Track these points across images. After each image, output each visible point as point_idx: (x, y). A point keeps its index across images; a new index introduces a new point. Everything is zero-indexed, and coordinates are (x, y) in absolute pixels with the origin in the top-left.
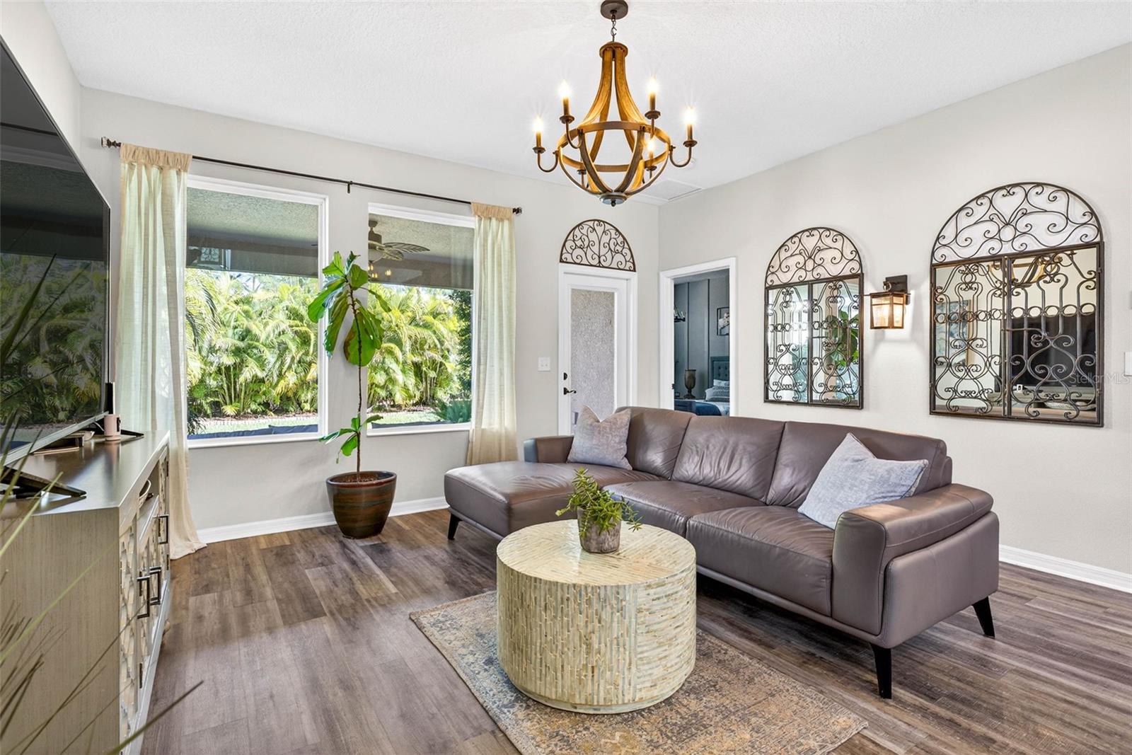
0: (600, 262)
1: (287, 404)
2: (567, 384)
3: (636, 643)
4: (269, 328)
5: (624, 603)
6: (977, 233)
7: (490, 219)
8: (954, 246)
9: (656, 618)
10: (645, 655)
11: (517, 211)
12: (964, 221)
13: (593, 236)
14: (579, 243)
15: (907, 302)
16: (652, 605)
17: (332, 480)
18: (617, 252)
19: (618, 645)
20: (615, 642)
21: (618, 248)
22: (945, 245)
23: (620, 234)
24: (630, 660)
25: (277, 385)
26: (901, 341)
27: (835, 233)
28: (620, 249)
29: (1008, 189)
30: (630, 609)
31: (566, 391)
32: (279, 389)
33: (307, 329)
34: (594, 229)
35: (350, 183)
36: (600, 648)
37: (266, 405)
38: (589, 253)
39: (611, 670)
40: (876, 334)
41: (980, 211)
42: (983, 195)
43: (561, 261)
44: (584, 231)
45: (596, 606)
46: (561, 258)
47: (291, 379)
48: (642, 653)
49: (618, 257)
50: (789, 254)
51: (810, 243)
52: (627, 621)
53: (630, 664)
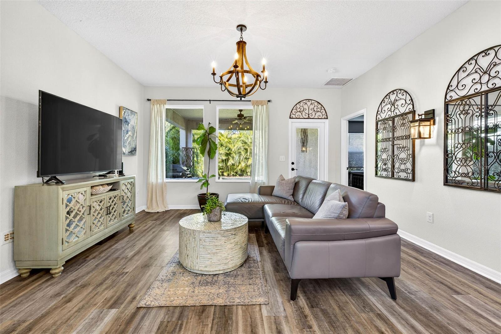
0: (309, 116)
1: (243, 173)
2: (294, 166)
3: (199, 251)
4: (235, 147)
5: (195, 236)
6: (468, 82)
7: (258, 106)
8: (457, 91)
9: (207, 244)
10: (203, 255)
11: (269, 101)
12: (462, 75)
13: (306, 107)
14: (298, 110)
15: (434, 124)
16: (205, 239)
17: (199, 195)
18: (318, 112)
19: (194, 249)
20: (193, 248)
21: (318, 109)
22: (452, 90)
23: (320, 104)
24: (197, 255)
25: (238, 166)
26: (431, 145)
27: (403, 91)
28: (319, 110)
29: (485, 52)
30: (198, 239)
31: (293, 169)
32: (239, 167)
33: (248, 147)
34: (306, 103)
35: (210, 100)
36: (189, 249)
37: (236, 173)
38: (304, 113)
39: (192, 257)
40: (421, 142)
41: (470, 68)
42: (472, 59)
43: (290, 118)
44: (301, 105)
45: (188, 235)
46: (290, 117)
47: (243, 164)
48: (201, 254)
49: (319, 114)
50: (385, 104)
51: (393, 97)
52: (196, 242)
53: (197, 257)
